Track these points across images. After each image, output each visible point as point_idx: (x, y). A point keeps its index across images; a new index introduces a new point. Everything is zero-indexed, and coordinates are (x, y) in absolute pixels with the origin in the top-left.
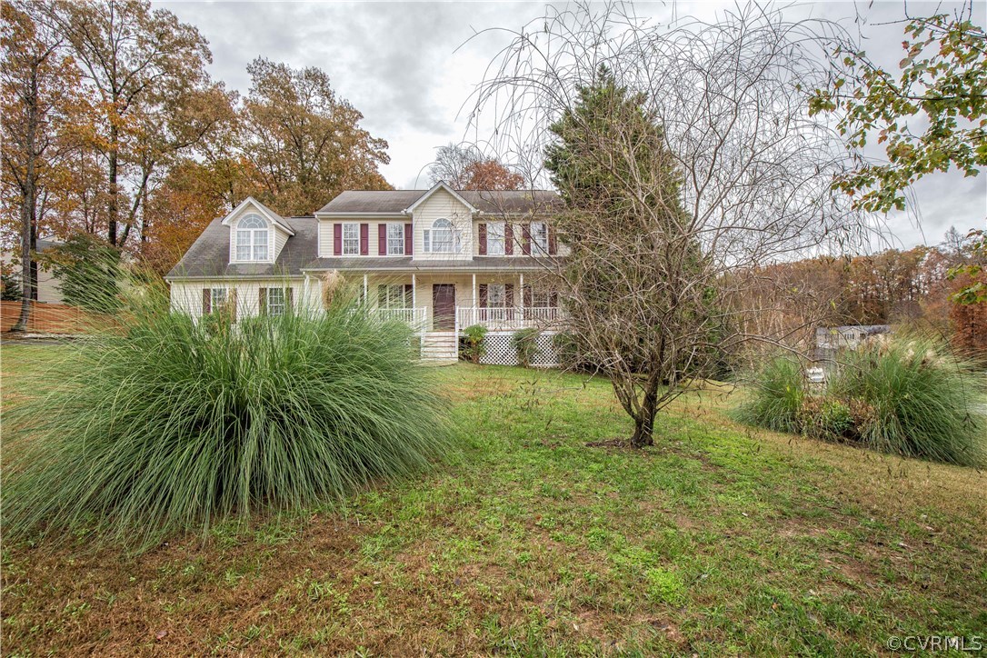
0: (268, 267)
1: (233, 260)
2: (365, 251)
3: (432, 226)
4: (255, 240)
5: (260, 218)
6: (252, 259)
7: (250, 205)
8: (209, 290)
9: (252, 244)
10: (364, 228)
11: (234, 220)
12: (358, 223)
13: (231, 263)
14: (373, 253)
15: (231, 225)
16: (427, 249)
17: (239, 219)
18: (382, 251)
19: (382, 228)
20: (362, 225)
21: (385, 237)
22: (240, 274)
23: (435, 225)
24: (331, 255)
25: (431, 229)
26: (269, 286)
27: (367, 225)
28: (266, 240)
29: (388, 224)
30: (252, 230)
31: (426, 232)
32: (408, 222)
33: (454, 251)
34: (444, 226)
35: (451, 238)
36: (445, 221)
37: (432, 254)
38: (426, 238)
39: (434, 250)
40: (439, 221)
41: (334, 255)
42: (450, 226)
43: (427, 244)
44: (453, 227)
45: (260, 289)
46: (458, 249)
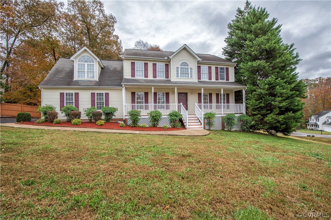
0: (95, 82)
1: (76, 78)
2: (146, 76)
4: (88, 69)
5: (90, 58)
6: (86, 78)
7: (85, 50)
8: (63, 93)
9: (86, 70)
10: (146, 65)
11: (76, 58)
12: (143, 62)
13: (74, 80)
14: (150, 77)
15: (74, 60)
16: (178, 76)
17: (79, 58)
18: (155, 76)
19: (154, 65)
20: (145, 63)
21: (156, 70)
22: (81, 85)
23: (181, 65)
24: (130, 77)
25: (180, 67)
26: (96, 92)
27: (147, 63)
28: (93, 69)
29: (157, 63)
30: (86, 64)
31: (177, 68)
32: (167, 63)
33: (190, 77)
34: (185, 65)
35: (188, 71)
36: (186, 63)
37: (180, 78)
38: (178, 71)
39: (181, 76)
40: (183, 63)
41: (131, 77)
42: (188, 65)
43: (178, 74)
44: (189, 66)
45: (92, 93)
46: (191, 77)
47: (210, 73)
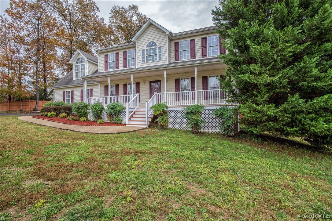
1: (74, 78)
2: (117, 67)
3: (146, 47)
4: (81, 69)
5: (83, 59)
6: (80, 77)
8: (65, 92)
9: (80, 71)
10: (117, 54)
11: (74, 61)
12: (115, 53)
13: (73, 80)
14: (121, 67)
16: (143, 61)
17: (76, 60)
18: (125, 65)
19: (125, 53)
21: (126, 58)
23: (147, 46)
24: (103, 71)
25: (145, 48)
28: (85, 68)
29: (128, 50)
30: (80, 65)
31: (143, 51)
33: (158, 60)
34: (152, 46)
35: (156, 52)
36: (153, 42)
37: (146, 63)
38: (143, 55)
39: (147, 60)
40: (150, 43)
41: (105, 70)
42: (155, 45)
43: (143, 58)
44: (157, 45)
45: (81, 90)
46: (160, 58)
47: (193, 49)
